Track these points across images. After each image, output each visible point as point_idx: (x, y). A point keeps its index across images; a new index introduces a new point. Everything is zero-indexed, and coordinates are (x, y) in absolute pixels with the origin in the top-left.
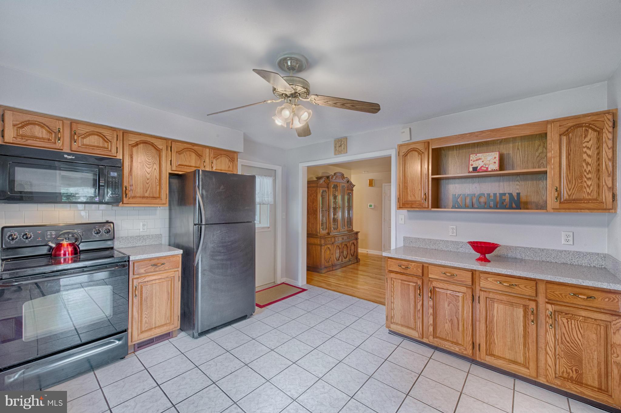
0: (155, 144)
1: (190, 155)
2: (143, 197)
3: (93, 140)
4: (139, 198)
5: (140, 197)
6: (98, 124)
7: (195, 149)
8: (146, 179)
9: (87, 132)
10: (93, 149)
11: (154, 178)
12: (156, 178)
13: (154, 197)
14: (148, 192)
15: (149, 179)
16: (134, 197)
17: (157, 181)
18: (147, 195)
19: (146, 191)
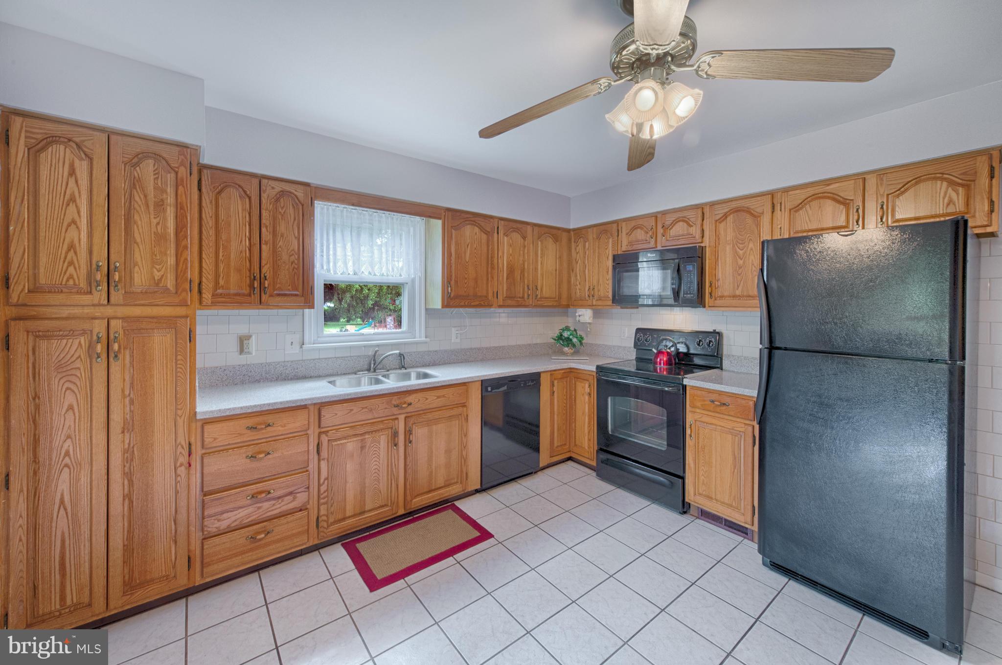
0: (752, 207)
1: (820, 207)
2: (734, 296)
3: (679, 229)
4: (728, 298)
5: (730, 297)
6: (683, 207)
7: (829, 191)
8: (738, 268)
9: (674, 221)
10: (678, 239)
11: (750, 265)
12: (753, 264)
13: (749, 296)
14: (740, 288)
15: (741, 267)
16: (722, 297)
17: (754, 268)
18: (738, 292)
19: (738, 286)
